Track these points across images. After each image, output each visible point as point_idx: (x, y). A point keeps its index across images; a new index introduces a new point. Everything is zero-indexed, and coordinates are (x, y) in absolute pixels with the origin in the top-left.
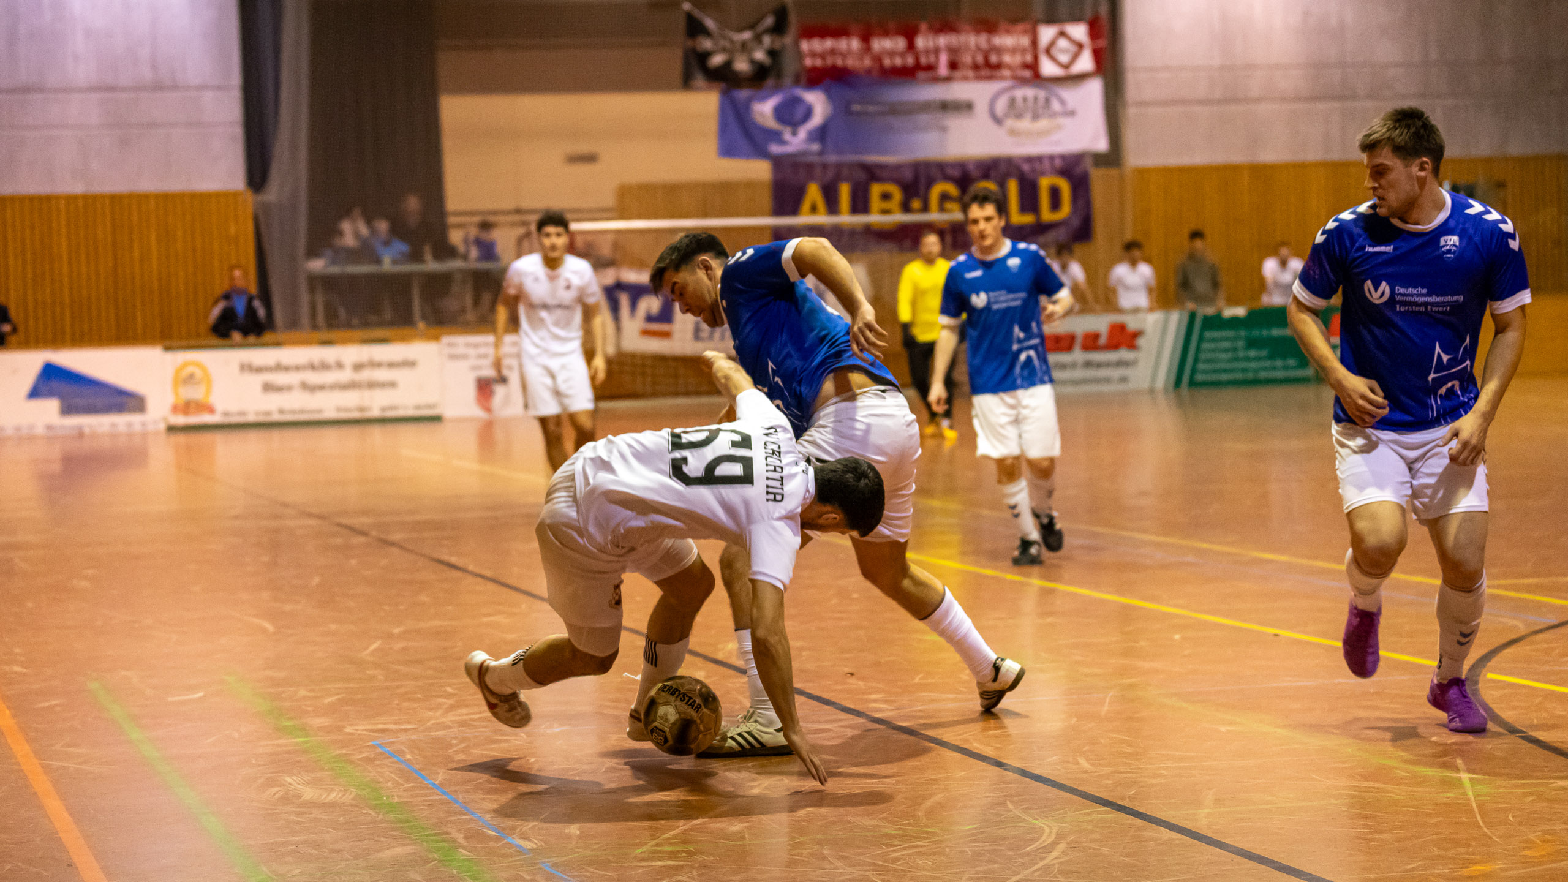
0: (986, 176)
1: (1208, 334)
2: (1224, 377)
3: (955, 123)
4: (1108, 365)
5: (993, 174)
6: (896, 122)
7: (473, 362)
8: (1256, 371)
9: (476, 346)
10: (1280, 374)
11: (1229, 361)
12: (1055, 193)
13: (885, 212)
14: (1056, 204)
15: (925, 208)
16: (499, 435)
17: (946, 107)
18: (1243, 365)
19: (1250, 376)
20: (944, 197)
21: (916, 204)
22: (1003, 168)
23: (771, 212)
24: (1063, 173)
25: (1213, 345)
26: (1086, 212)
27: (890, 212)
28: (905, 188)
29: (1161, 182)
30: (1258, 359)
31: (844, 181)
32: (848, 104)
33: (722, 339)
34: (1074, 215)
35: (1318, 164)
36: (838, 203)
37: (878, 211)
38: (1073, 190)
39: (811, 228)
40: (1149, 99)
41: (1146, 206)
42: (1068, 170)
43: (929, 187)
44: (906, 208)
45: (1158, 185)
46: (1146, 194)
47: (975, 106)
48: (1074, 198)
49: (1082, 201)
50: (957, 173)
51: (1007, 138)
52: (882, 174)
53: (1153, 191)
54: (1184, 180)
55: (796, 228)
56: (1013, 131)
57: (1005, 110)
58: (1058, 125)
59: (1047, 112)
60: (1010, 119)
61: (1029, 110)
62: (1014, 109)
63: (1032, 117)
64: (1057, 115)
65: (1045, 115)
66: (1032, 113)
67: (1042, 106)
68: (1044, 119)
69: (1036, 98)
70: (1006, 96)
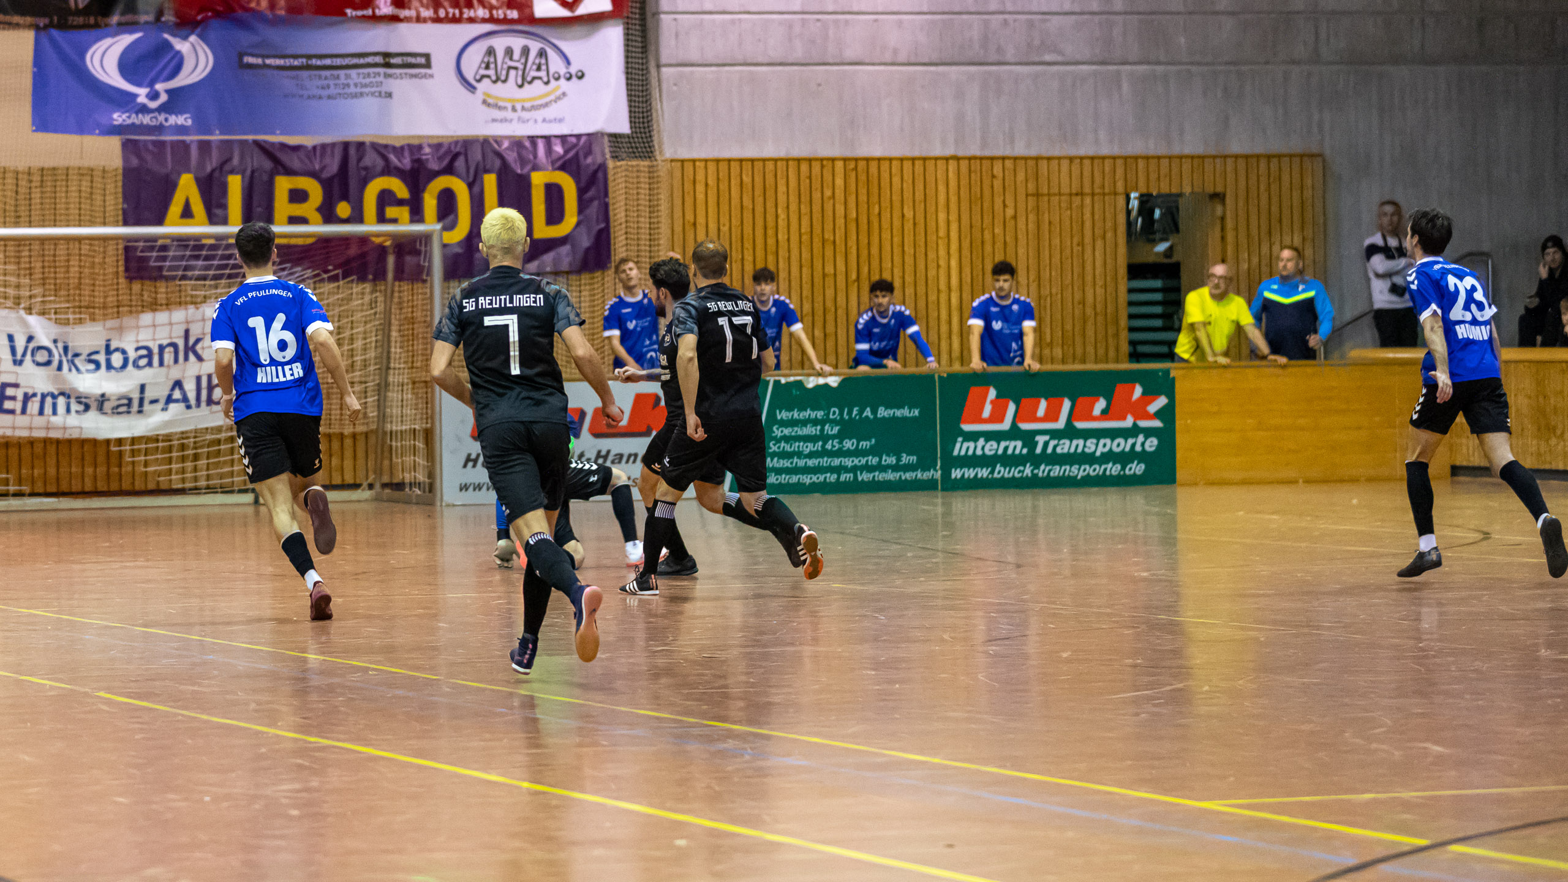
0: (449, 170)
1: (783, 415)
2: (807, 479)
3: (401, 85)
4: (631, 457)
5: (460, 163)
6: (312, 82)
8: (854, 469)
10: (891, 476)
11: (811, 455)
12: (554, 193)
13: (293, 220)
14: (555, 215)
15: (357, 217)
17: (387, 61)
18: (836, 462)
19: (845, 477)
20: (386, 198)
21: (343, 209)
22: (476, 155)
23: (121, 218)
24: (566, 165)
25: (787, 431)
26: (603, 225)
27: (303, 221)
28: (327, 185)
29: (712, 181)
30: (857, 453)
31: (232, 172)
32: (241, 56)
33: (41, 412)
34: (583, 229)
35: (947, 159)
36: (224, 206)
37: (286, 220)
38: (581, 192)
39: (182, 241)
40: (695, 56)
41: (689, 217)
42: (570, 160)
43: (364, 183)
44: (328, 215)
45: (707, 185)
46: (689, 200)
47: (434, 61)
48: (582, 205)
49: (594, 209)
50: (406, 163)
51: (484, 108)
52: (295, 163)
53: (700, 196)
54: (747, 179)
55: (160, 242)
56: (490, 101)
57: (480, 67)
58: (559, 93)
59: (543, 74)
60: (486, 81)
61: (516, 68)
62: (492, 66)
63: (520, 82)
64: (557, 79)
65: (540, 78)
66: (520, 73)
67: (534, 63)
68: (537, 82)
69: (526, 51)
70: (480, 48)
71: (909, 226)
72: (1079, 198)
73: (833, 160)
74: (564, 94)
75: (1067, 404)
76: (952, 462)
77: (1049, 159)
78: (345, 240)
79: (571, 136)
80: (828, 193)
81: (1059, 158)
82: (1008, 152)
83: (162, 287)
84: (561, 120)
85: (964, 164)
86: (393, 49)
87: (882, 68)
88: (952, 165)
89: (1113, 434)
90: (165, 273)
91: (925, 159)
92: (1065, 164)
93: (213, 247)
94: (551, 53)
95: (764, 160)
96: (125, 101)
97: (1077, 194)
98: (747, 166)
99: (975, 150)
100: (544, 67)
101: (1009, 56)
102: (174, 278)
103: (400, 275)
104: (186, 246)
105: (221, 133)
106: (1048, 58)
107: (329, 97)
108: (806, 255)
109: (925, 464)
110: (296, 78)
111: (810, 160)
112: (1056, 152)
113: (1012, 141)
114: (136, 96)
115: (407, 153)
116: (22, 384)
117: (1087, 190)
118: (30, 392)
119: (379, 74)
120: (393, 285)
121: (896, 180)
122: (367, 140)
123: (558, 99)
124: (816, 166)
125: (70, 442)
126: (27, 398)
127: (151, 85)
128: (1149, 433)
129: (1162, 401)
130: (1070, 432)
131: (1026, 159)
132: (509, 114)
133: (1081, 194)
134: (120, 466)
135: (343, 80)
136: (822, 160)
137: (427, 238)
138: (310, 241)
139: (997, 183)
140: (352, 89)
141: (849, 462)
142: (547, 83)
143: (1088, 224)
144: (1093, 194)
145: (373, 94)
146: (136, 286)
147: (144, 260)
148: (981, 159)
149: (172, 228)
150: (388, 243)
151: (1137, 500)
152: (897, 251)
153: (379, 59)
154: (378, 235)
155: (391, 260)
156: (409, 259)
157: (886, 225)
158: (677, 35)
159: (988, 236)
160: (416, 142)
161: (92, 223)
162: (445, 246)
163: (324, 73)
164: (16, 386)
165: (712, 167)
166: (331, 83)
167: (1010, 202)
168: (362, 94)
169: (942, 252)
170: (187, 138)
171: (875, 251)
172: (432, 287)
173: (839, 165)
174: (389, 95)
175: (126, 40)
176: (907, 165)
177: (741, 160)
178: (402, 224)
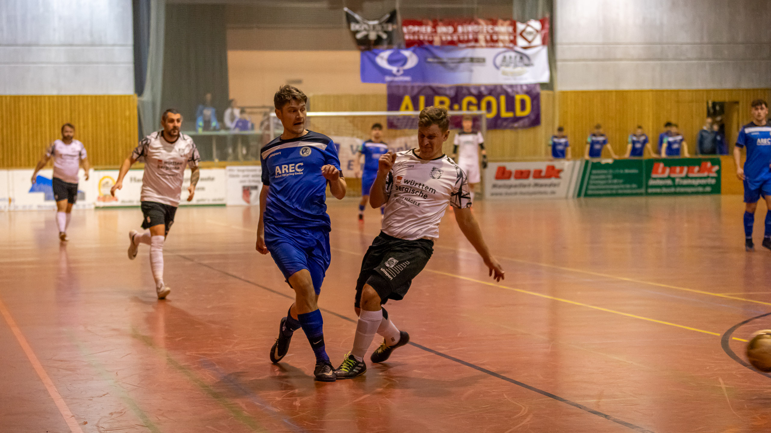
0: (490, 94)
1: (594, 172)
2: (602, 192)
3: (477, 68)
4: (546, 185)
5: (493, 93)
7: (241, 178)
8: (617, 189)
10: (628, 191)
11: (604, 184)
12: (523, 102)
14: (523, 108)
15: (460, 109)
17: (472, 60)
18: (611, 187)
19: (614, 192)
20: (470, 104)
21: (456, 107)
22: (499, 90)
23: (386, 109)
24: (527, 93)
25: (597, 177)
26: (538, 112)
28: (451, 99)
29: (573, 98)
30: (618, 184)
31: (421, 95)
32: (426, 58)
34: (532, 113)
35: (649, 91)
36: (418, 106)
38: (532, 101)
39: (405, 117)
40: (568, 58)
41: (565, 109)
42: (529, 91)
43: (462, 99)
45: (571, 100)
46: (565, 104)
47: (486, 60)
48: (532, 106)
49: (535, 107)
50: (475, 92)
51: (502, 75)
52: (441, 91)
53: (569, 103)
54: (584, 98)
55: (398, 117)
56: (505, 73)
57: (501, 63)
60: (503, 67)
61: (512, 63)
62: (505, 62)
63: (514, 66)
66: (514, 64)
68: (519, 68)
69: (516, 57)
70: (501, 57)
71: (636, 112)
73: (612, 91)
74: (527, 71)
75: (686, 169)
76: (648, 187)
77: (682, 91)
78: (456, 116)
79: (530, 84)
80: (610, 102)
81: (685, 90)
82: (669, 88)
83: (398, 131)
84: (526, 79)
85: (654, 92)
86: (474, 56)
87: (628, 61)
88: (651, 92)
89: (701, 178)
90: (399, 127)
91: (641, 91)
92: (687, 92)
93: (414, 119)
94: (524, 58)
95: (590, 92)
96: (389, 73)
98: (584, 93)
99: (657, 87)
100: (522, 62)
101: (670, 58)
104: (405, 119)
105: (419, 83)
106: (682, 58)
109: (640, 187)
111: (604, 92)
112: (684, 88)
113: (670, 85)
114: (392, 71)
115: (476, 89)
117: (694, 100)
119: (469, 64)
121: (632, 98)
122: (464, 85)
124: (606, 94)
127: (398, 68)
128: (712, 178)
129: (716, 168)
130: (687, 177)
131: (674, 91)
132: (510, 77)
133: (691, 102)
136: (608, 91)
137: (482, 116)
139: (665, 99)
140: (461, 69)
141: (615, 187)
142: (523, 67)
144: (695, 102)
145: (467, 71)
147: (393, 123)
148: (660, 91)
149: (402, 113)
151: (708, 199)
153: (470, 60)
157: (629, 112)
158: (563, 51)
159: (662, 115)
160: (479, 85)
162: (487, 119)
165: (573, 94)
168: (464, 71)
170: (408, 84)
171: (625, 120)
173: (614, 93)
174: (472, 71)
176: (636, 93)
177: (582, 92)
178: (474, 111)
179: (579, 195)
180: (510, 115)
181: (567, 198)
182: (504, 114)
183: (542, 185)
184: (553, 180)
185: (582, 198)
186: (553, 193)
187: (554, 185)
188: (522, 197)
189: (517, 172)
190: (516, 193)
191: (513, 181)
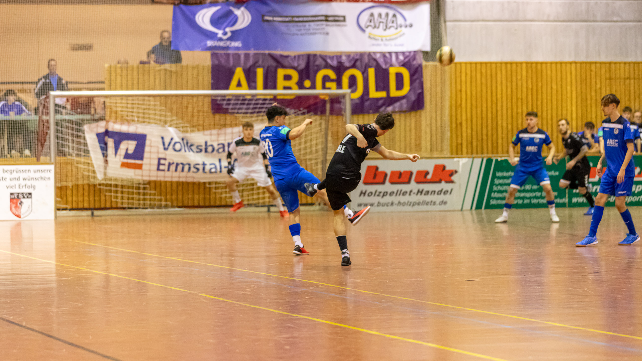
0: (354, 67)
1: (499, 174)
3: (333, 29)
4: (433, 192)
5: (358, 63)
6: (293, 29)
7: (8, 183)
8: (530, 198)
9: (11, 172)
12: (399, 77)
13: (285, 88)
14: (400, 86)
15: (313, 87)
16: (25, 233)
17: (327, 18)
18: (522, 195)
19: (526, 201)
20: (326, 79)
21: (307, 83)
22: (366, 59)
23: (210, 86)
24: (404, 65)
25: (501, 181)
26: (420, 91)
27: (289, 88)
28: (300, 73)
29: (468, 72)
30: (531, 191)
31: (259, 67)
32: (263, 16)
33: (176, 170)
34: (412, 92)
35: (571, 63)
36: (255, 82)
37: (282, 87)
38: (412, 76)
39: (237, 97)
40: (461, 17)
41: (459, 88)
42: (407, 62)
43: (316, 72)
44: (301, 85)
45: (466, 74)
46: (458, 80)
47: (347, 19)
48: (412, 82)
49: (417, 83)
50: (334, 63)
51: (368, 40)
52: (286, 63)
53: (463, 78)
54: (484, 71)
55: (227, 98)
56: (372, 36)
57: (367, 22)
58: (401, 33)
59: (394, 25)
60: (370, 28)
61: (383, 22)
62: (373, 21)
63: (385, 28)
64: (401, 26)
65: (393, 27)
66: (385, 25)
67: (391, 20)
68: (392, 29)
69: (387, 15)
70: (367, 13)
71: (554, 92)
72: (628, 80)
73: (521, 63)
74: (404, 34)
77: (616, 63)
78: (307, 97)
79: (407, 52)
80: (519, 77)
81: (620, 63)
82: (597, 60)
83: (228, 117)
84: (402, 45)
85: (578, 65)
86: (329, 13)
87: (543, 23)
88: (573, 65)
90: (230, 111)
91: (561, 63)
92: (622, 65)
93: (250, 100)
94: (398, 16)
95: (491, 63)
96: (212, 36)
97: (627, 78)
98: (484, 65)
100: (395, 22)
101: (598, 18)
102: (233, 113)
103: (332, 112)
104: (238, 100)
105: (254, 50)
106: (615, 19)
107: (302, 34)
108: (509, 104)
109: (561, 196)
110: (287, 26)
111: (511, 63)
112: (618, 60)
113: (599, 55)
114: (216, 34)
115: (335, 59)
116: (167, 157)
117: (632, 76)
118: (171, 162)
119: (322, 25)
120: (329, 117)
121: (549, 72)
122: (318, 53)
123: (401, 36)
124: (514, 66)
125: (188, 183)
126: (170, 164)
127: (224, 29)
131: (605, 63)
132: (380, 42)
133: (629, 78)
134: (210, 194)
135: (307, 27)
136: (516, 63)
137: (344, 96)
138: (293, 97)
139: (593, 73)
140: (312, 31)
141: (528, 195)
142: (397, 28)
143: (632, 91)
144: (634, 79)
145: (320, 33)
146: (217, 116)
147: (221, 105)
148: (586, 63)
149: (233, 91)
150: (327, 98)
152: (549, 102)
153: (323, 18)
154: (323, 94)
155: (328, 106)
156: (336, 106)
157: (544, 91)
158: (454, 8)
159: (589, 97)
160: (339, 54)
161: (198, 89)
162: (352, 100)
163: (300, 24)
164: (165, 159)
165: (468, 66)
166: (302, 28)
167: (598, 82)
168: (315, 33)
169: (569, 104)
170: (240, 52)
171: (539, 102)
172: (346, 117)
173: (524, 65)
174: (327, 34)
175: (214, 9)
176: (554, 65)
177: (481, 63)
178: (333, 90)
179: (479, 207)
180: (383, 94)
181: (462, 210)
182: (374, 94)
183: (427, 193)
184: (444, 186)
185: (483, 210)
186: (444, 203)
187: (446, 193)
188: (401, 208)
189: (393, 173)
190: (392, 204)
191: (388, 187)
